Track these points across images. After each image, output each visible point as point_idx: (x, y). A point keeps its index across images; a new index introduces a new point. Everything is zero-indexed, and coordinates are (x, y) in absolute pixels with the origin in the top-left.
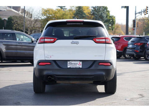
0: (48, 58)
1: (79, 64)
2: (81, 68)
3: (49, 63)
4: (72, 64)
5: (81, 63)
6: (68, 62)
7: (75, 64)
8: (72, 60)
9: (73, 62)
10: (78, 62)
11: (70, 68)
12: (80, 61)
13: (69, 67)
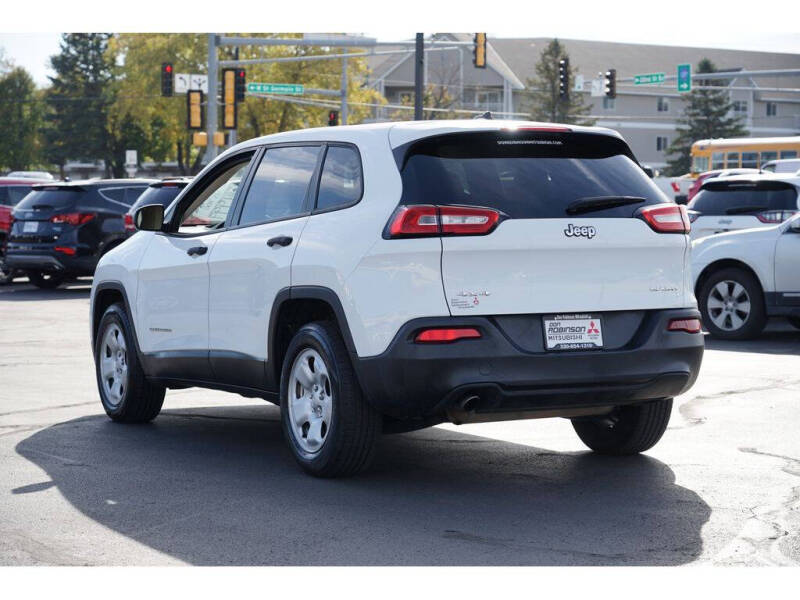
0: (466, 306)
1: (590, 331)
2: (600, 349)
3: (473, 333)
4: (562, 330)
5: (597, 323)
6: (547, 324)
7: (572, 329)
8: (561, 314)
9: (565, 323)
10: (586, 323)
11: (557, 350)
12: (594, 314)
13: (551, 344)
